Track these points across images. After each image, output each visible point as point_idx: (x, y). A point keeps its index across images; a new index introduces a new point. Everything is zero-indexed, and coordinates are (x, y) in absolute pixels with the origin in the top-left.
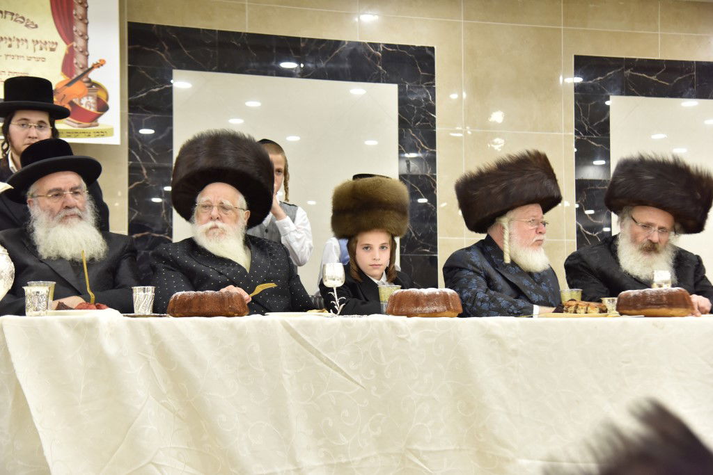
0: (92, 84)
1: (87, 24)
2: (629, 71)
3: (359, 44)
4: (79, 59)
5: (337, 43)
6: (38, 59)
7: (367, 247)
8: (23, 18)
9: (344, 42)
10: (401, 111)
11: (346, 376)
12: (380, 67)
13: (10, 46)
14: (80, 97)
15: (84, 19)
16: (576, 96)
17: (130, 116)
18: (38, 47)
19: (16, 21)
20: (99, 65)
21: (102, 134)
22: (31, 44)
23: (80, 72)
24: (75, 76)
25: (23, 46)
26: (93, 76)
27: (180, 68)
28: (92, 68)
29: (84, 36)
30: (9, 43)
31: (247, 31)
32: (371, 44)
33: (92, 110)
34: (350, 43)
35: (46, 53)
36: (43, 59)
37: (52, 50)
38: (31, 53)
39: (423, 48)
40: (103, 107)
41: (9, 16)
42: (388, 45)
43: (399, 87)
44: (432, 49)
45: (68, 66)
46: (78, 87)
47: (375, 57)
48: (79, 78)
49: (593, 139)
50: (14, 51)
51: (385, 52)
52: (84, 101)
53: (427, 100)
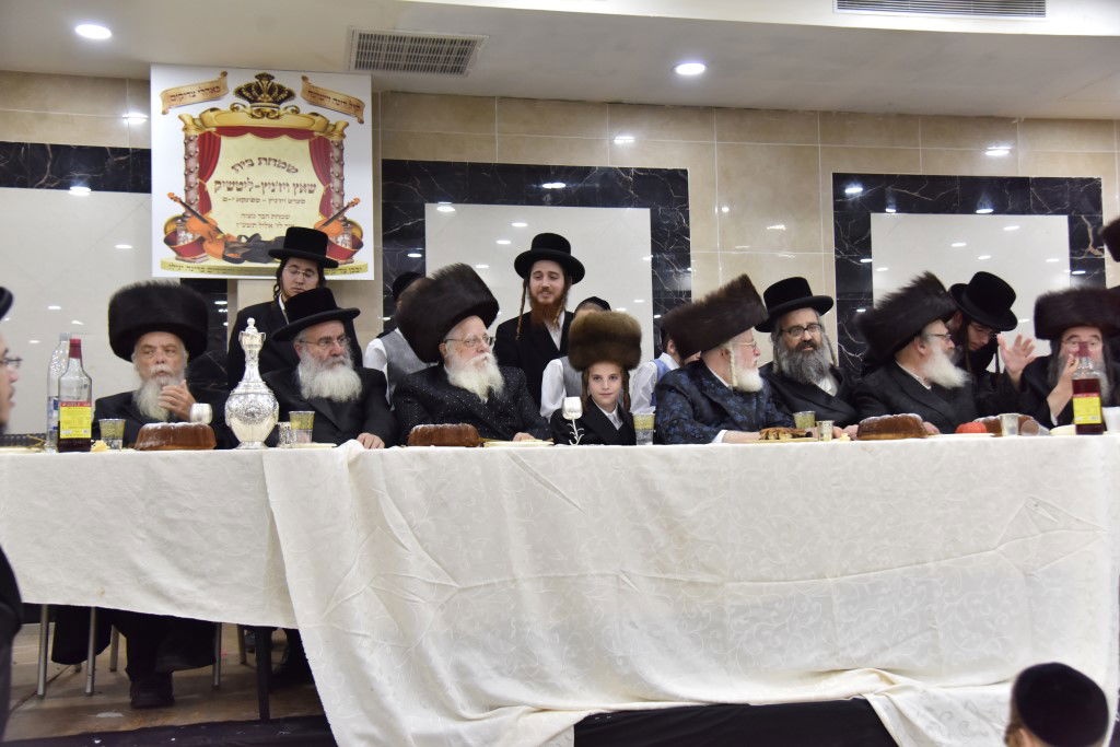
0: (347, 222)
1: (342, 166)
2: (891, 187)
3: (610, 169)
4: (336, 199)
5: (590, 169)
6: (298, 202)
7: (597, 378)
8: (285, 163)
9: (595, 168)
10: (654, 235)
11: (564, 497)
12: (632, 192)
13: (273, 191)
14: (337, 235)
15: (340, 161)
16: (835, 214)
17: (384, 251)
18: (298, 189)
19: (278, 166)
20: (353, 204)
21: (357, 270)
22: (292, 188)
23: (336, 212)
24: (332, 216)
25: (285, 191)
26: (349, 215)
27: (433, 200)
28: (348, 206)
29: (341, 177)
30: (272, 187)
31: (497, 162)
32: (622, 169)
33: (348, 247)
34: (601, 169)
35: (305, 195)
36: (303, 201)
37: (311, 192)
38: (291, 196)
39: (675, 171)
40: (358, 244)
41: (272, 163)
43: (652, 212)
44: (685, 172)
45: (325, 207)
46: (336, 226)
47: (626, 182)
48: (336, 217)
49: (853, 258)
50: (278, 195)
51: (637, 177)
52: (340, 239)
53: (680, 223)
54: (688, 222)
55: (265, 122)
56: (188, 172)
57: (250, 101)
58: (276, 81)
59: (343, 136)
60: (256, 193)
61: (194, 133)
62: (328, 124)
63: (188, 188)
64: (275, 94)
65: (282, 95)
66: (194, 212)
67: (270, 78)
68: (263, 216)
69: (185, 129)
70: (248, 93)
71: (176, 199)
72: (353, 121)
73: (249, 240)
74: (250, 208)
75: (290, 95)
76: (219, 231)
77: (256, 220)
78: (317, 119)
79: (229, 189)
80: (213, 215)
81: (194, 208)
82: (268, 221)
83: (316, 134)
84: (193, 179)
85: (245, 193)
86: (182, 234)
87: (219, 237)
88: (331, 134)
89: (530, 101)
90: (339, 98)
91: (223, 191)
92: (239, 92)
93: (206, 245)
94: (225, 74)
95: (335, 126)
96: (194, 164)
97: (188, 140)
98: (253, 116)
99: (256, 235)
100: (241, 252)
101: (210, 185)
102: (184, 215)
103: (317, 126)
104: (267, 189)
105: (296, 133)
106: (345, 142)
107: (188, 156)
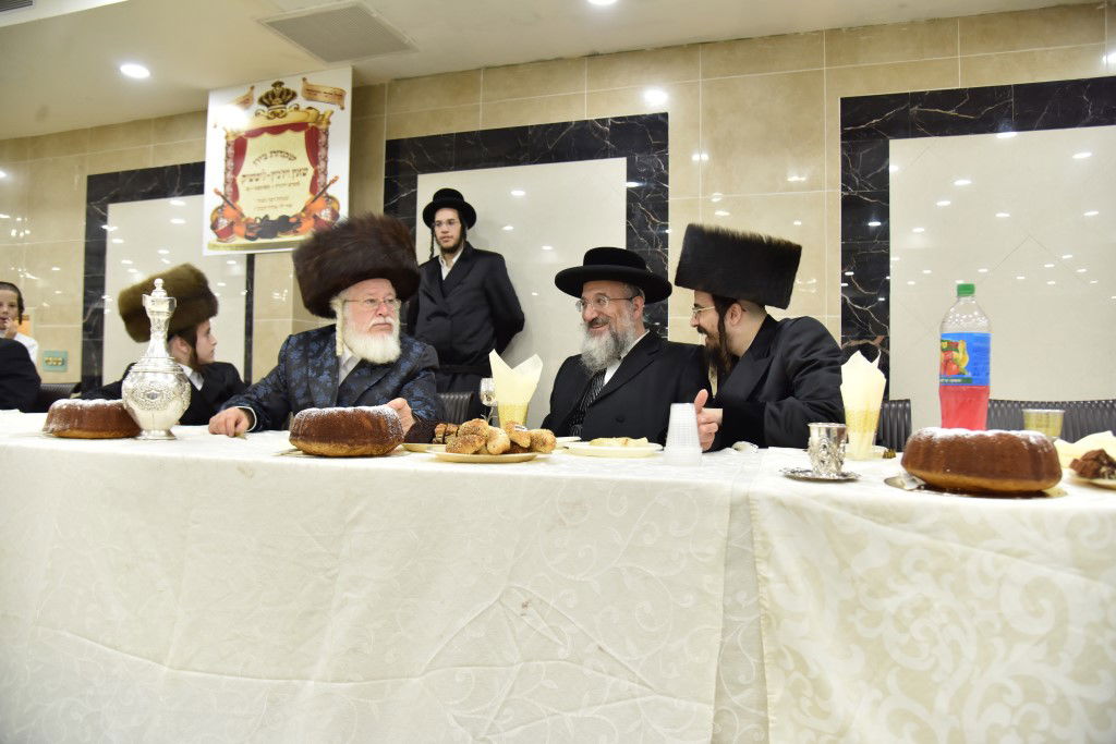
0: (329, 197)
1: (327, 149)
2: (916, 108)
3: (586, 121)
4: (321, 179)
5: (565, 125)
6: (295, 184)
8: (288, 153)
9: (571, 123)
12: (609, 142)
13: (279, 178)
14: (321, 211)
15: (326, 146)
16: (842, 145)
18: (295, 174)
19: (283, 157)
20: (333, 181)
22: (291, 174)
23: (321, 189)
24: (318, 193)
25: (286, 176)
26: (330, 191)
27: (424, 172)
28: (329, 184)
29: (325, 159)
30: (278, 175)
31: (481, 129)
32: (598, 120)
33: (329, 220)
35: (300, 178)
36: (298, 183)
37: (304, 175)
38: (291, 181)
39: (655, 115)
41: (279, 154)
42: (616, 119)
43: (628, 161)
44: (666, 115)
45: (313, 186)
46: (320, 202)
47: (602, 133)
48: (321, 194)
49: (865, 194)
50: (282, 181)
51: (613, 126)
52: (323, 213)
53: (659, 170)
54: (667, 168)
55: (277, 122)
56: (227, 170)
57: (268, 106)
58: (285, 86)
59: (329, 123)
60: (267, 181)
61: (232, 139)
62: (319, 115)
63: (226, 182)
64: (284, 97)
65: (288, 96)
66: (228, 202)
67: (281, 84)
68: (271, 200)
69: (227, 137)
70: (267, 100)
71: (218, 193)
72: (336, 108)
73: (262, 220)
74: (264, 194)
75: (294, 95)
76: (242, 215)
77: (267, 204)
78: (311, 112)
79: (251, 180)
80: (241, 203)
81: (228, 199)
82: (274, 203)
83: (310, 125)
84: (230, 175)
85: (261, 183)
86: (221, 221)
87: (243, 220)
88: (320, 123)
89: (510, 67)
90: (328, 91)
91: (247, 184)
92: (261, 101)
93: (236, 228)
94: (252, 88)
95: (323, 116)
96: (231, 163)
97: (228, 145)
98: (269, 118)
99: (267, 216)
100: (256, 231)
101: (239, 179)
102: (223, 206)
103: (310, 119)
104: (275, 177)
105: (296, 127)
106: (331, 128)
107: (227, 157)
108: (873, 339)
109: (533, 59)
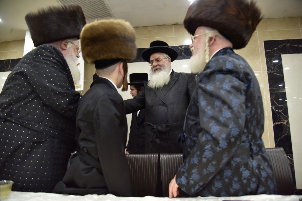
2: (289, 44)
3: (175, 47)
12: (183, 54)
16: (266, 56)
21: (78, 87)
32: (179, 46)
42: (186, 46)
47: (181, 51)
49: (275, 72)
108: (284, 122)
109: (154, 25)
